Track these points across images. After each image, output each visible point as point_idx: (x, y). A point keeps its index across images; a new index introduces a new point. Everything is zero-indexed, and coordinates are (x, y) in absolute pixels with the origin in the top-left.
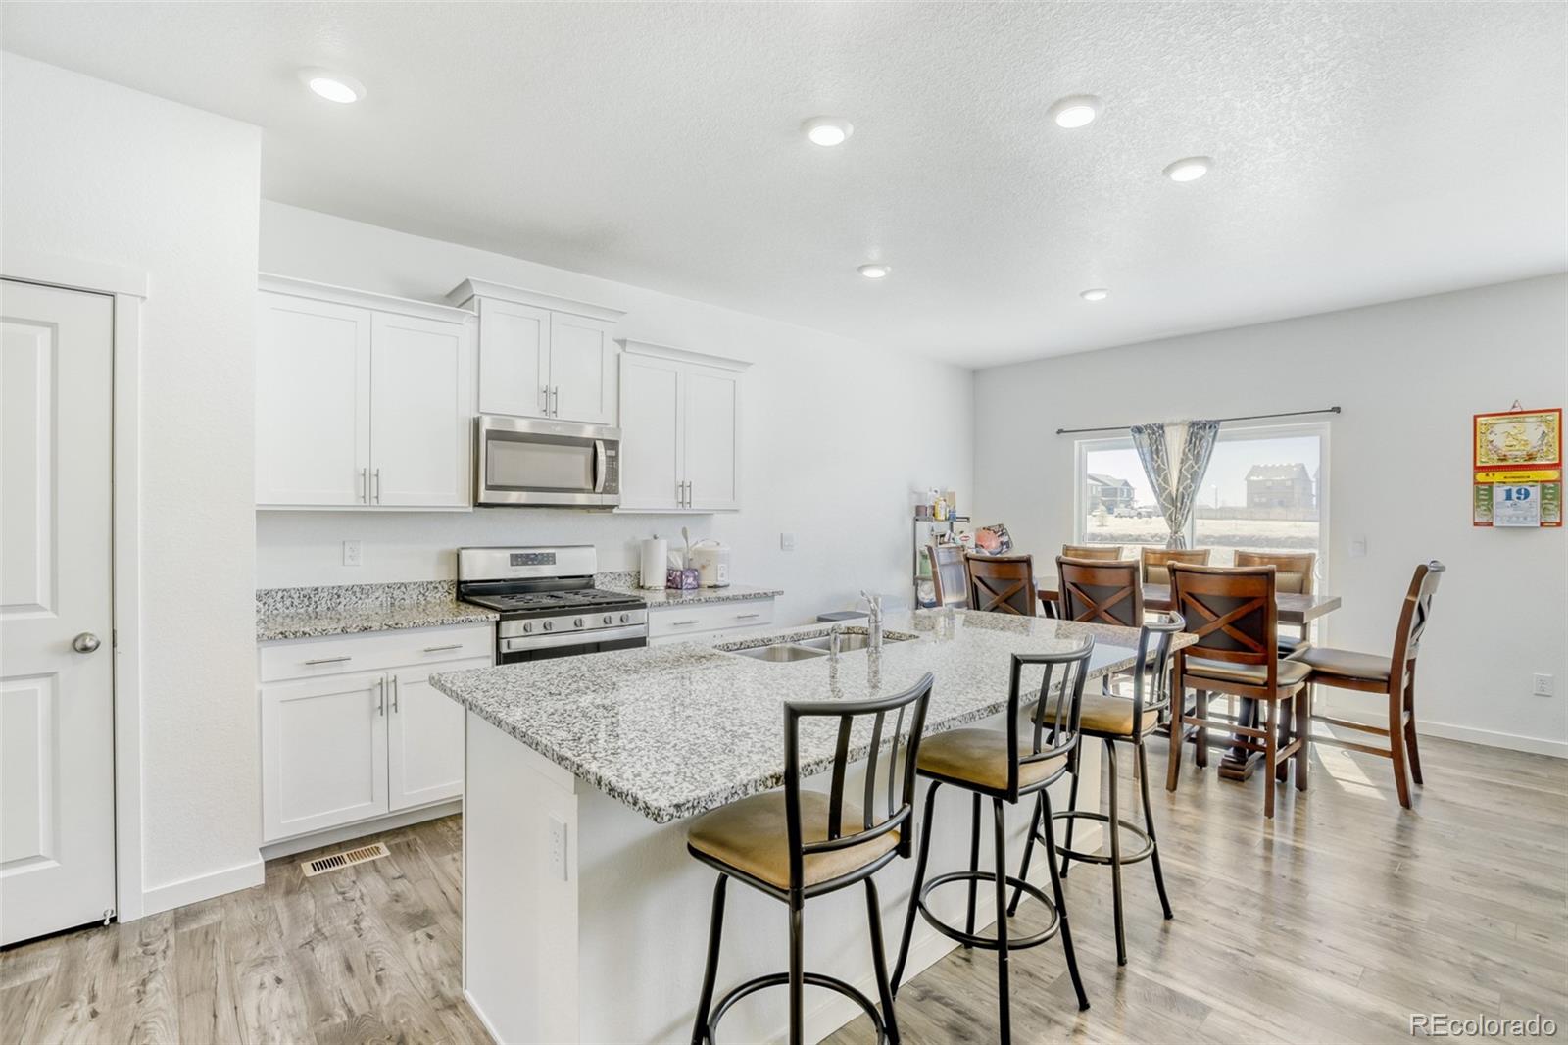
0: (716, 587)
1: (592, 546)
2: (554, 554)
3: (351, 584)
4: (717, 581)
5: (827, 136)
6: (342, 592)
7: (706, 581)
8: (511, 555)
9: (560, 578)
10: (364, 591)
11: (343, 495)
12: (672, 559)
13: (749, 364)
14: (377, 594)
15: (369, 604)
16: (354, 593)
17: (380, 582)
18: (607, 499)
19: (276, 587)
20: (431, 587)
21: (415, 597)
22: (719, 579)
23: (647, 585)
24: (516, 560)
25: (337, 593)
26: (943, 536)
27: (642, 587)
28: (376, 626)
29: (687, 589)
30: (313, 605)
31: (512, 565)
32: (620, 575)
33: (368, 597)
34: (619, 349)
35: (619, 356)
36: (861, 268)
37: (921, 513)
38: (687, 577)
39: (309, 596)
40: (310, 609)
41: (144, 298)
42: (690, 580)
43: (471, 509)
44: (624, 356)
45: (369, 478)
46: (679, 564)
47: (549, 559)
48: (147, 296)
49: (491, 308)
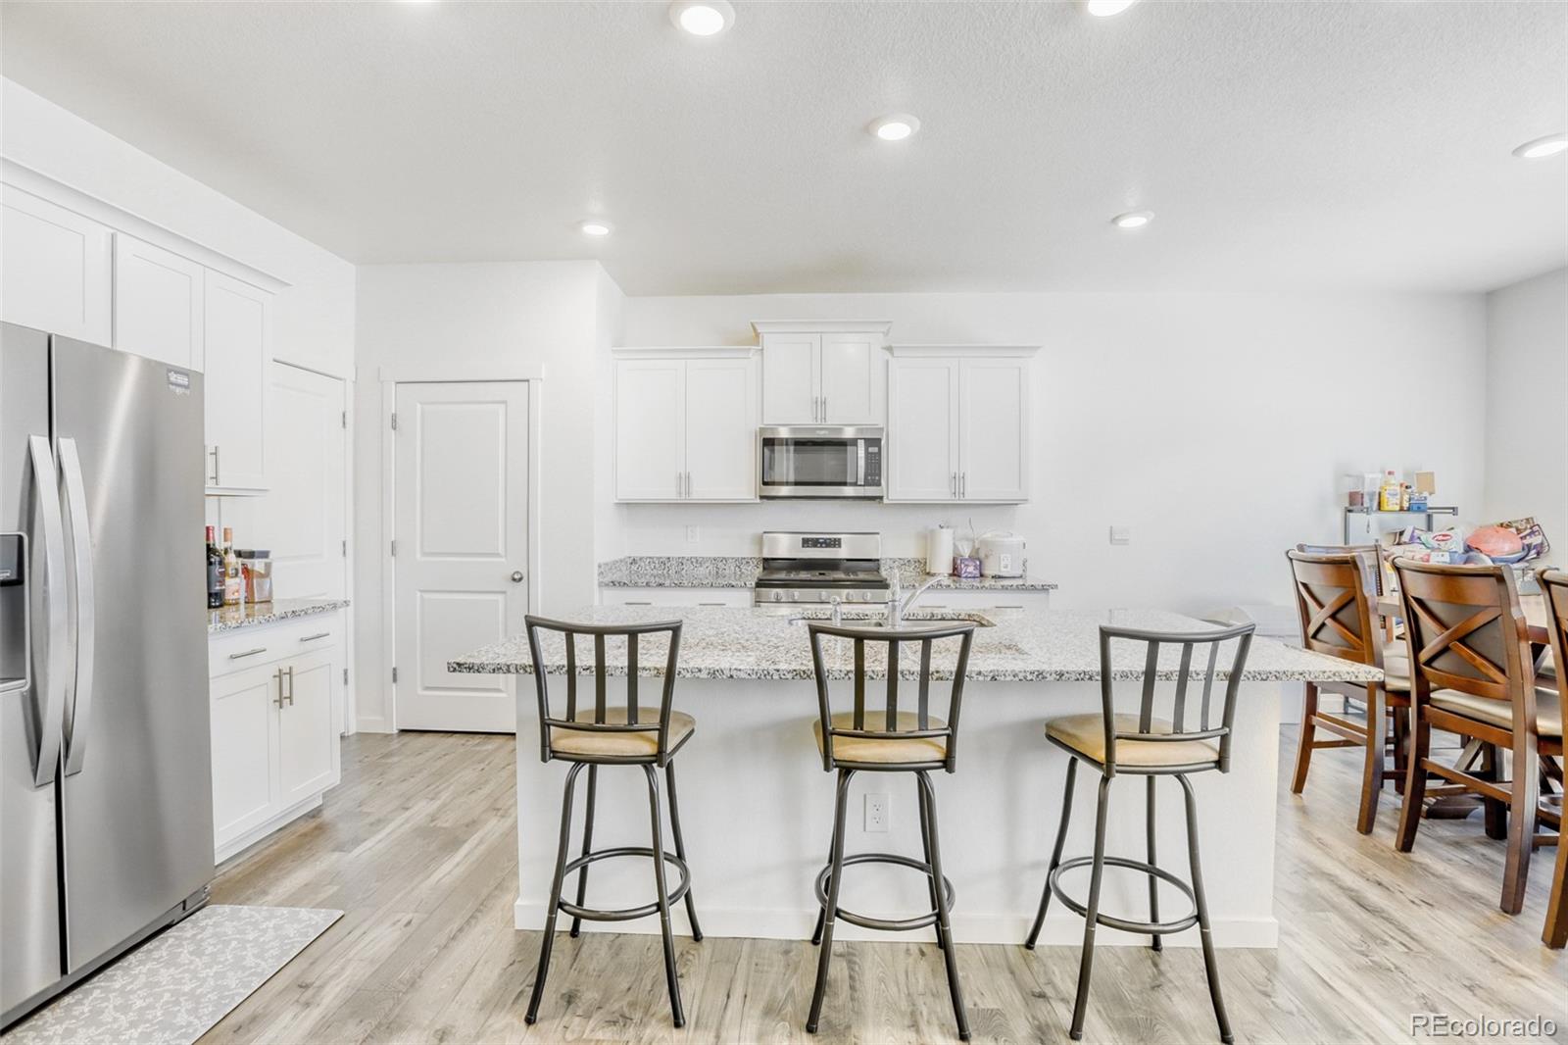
0: (1000, 577)
1: (878, 533)
2: (840, 540)
3: (690, 556)
4: (1000, 570)
5: (894, 132)
6: (684, 561)
7: (989, 571)
8: (803, 539)
9: (848, 560)
10: (698, 562)
11: (669, 494)
12: (960, 548)
13: (1038, 347)
14: (707, 565)
15: (702, 571)
16: (692, 562)
17: (709, 556)
18: (871, 491)
19: (645, 555)
20: (744, 562)
21: (732, 568)
22: (1003, 569)
23: (932, 572)
24: (806, 543)
25: (681, 562)
26: (1401, 533)
27: (928, 574)
28: (667, 583)
29: (966, 577)
30: (667, 569)
31: (803, 546)
32: (909, 561)
33: (701, 566)
34: (887, 355)
35: (887, 362)
36: (1115, 220)
37: (1355, 502)
38: (967, 566)
39: (664, 562)
40: (665, 572)
41: (541, 380)
42: (971, 569)
43: (758, 501)
44: (892, 361)
45: (685, 480)
46: (966, 552)
47: (835, 543)
48: (543, 377)
49: (768, 340)
